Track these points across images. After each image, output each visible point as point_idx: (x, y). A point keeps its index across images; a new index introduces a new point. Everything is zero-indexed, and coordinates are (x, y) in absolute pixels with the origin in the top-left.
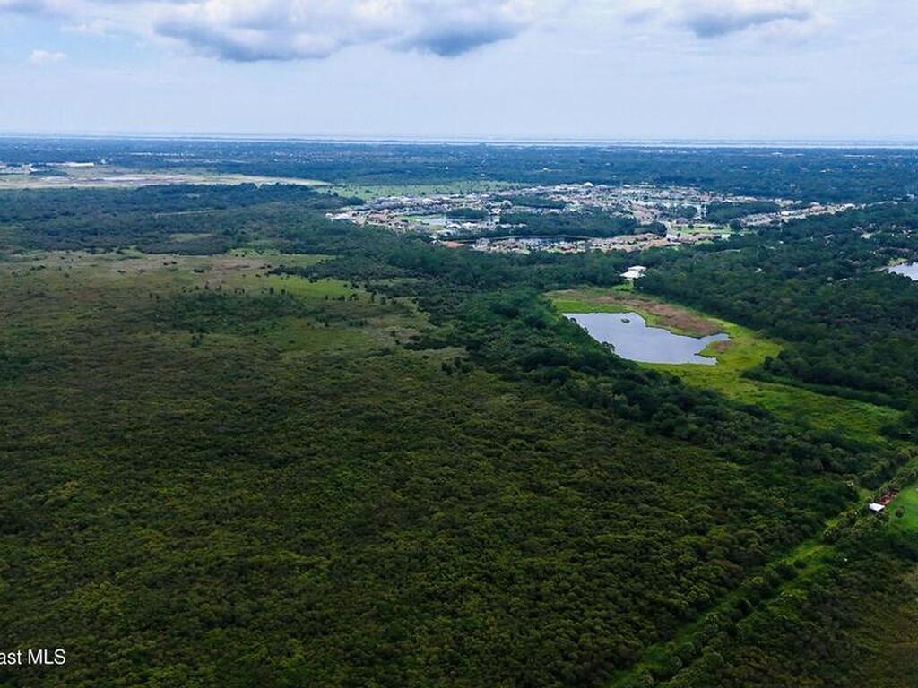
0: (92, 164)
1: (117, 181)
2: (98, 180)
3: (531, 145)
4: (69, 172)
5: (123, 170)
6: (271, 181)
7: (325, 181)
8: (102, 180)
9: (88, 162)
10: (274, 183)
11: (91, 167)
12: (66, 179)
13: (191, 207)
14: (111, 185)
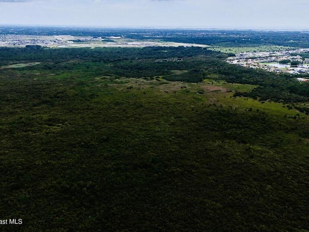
0: (119, 37)
1: (133, 44)
2: (126, 44)
3: (269, 30)
4: (114, 40)
5: (131, 40)
6: (189, 45)
7: (207, 45)
8: (127, 44)
9: (118, 36)
10: (191, 46)
11: (120, 39)
12: (115, 43)
13: (169, 57)
14: (132, 46)
